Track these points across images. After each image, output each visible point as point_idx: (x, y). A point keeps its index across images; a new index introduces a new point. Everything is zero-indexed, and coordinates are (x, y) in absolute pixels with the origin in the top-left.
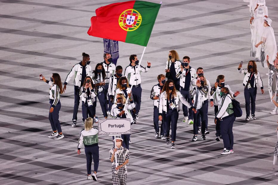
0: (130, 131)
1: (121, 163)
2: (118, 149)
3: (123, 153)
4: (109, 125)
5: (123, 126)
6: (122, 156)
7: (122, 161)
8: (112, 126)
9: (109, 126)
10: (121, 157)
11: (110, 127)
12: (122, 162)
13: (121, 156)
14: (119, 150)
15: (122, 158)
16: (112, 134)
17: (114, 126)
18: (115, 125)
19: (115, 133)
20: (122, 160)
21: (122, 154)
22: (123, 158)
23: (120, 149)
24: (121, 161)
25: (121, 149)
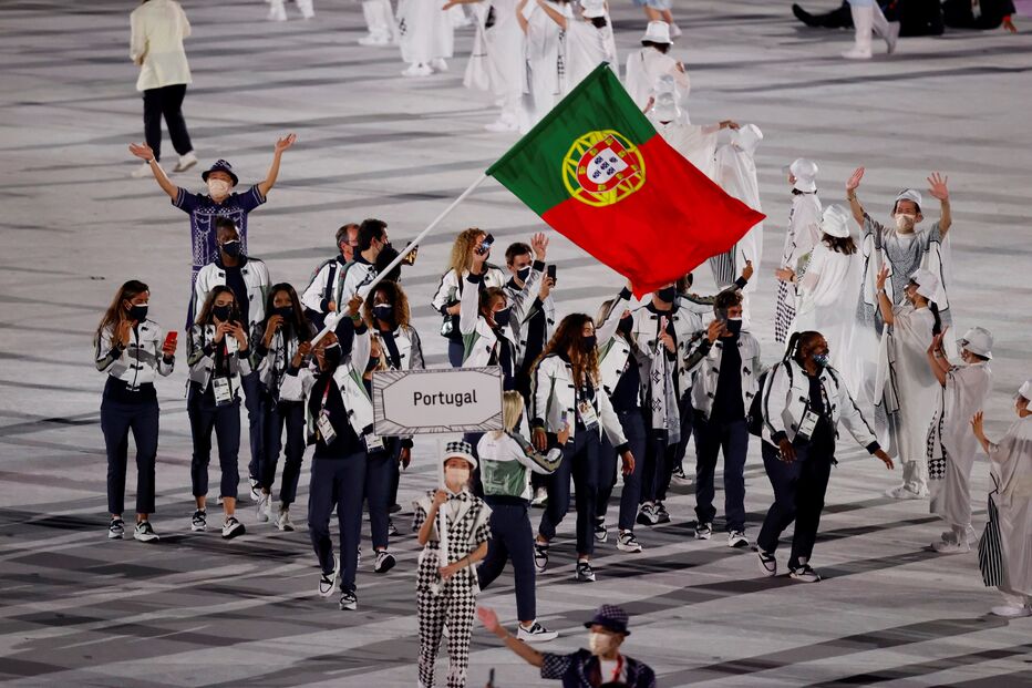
0: (499, 418)
1: (456, 551)
2: (453, 497)
3: (469, 516)
4: (417, 397)
5: (470, 398)
6: (466, 525)
7: (463, 545)
8: (429, 400)
9: (416, 399)
10: (462, 528)
11: (420, 402)
12: (459, 547)
13: (459, 525)
14: (455, 502)
15: (465, 532)
16: (428, 430)
17: (437, 399)
18: (441, 395)
19: (440, 429)
20: (460, 541)
21: (465, 518)
22: (467, 536)
23: (458, 498)
24: (456, 544)
25: (463, 497)
